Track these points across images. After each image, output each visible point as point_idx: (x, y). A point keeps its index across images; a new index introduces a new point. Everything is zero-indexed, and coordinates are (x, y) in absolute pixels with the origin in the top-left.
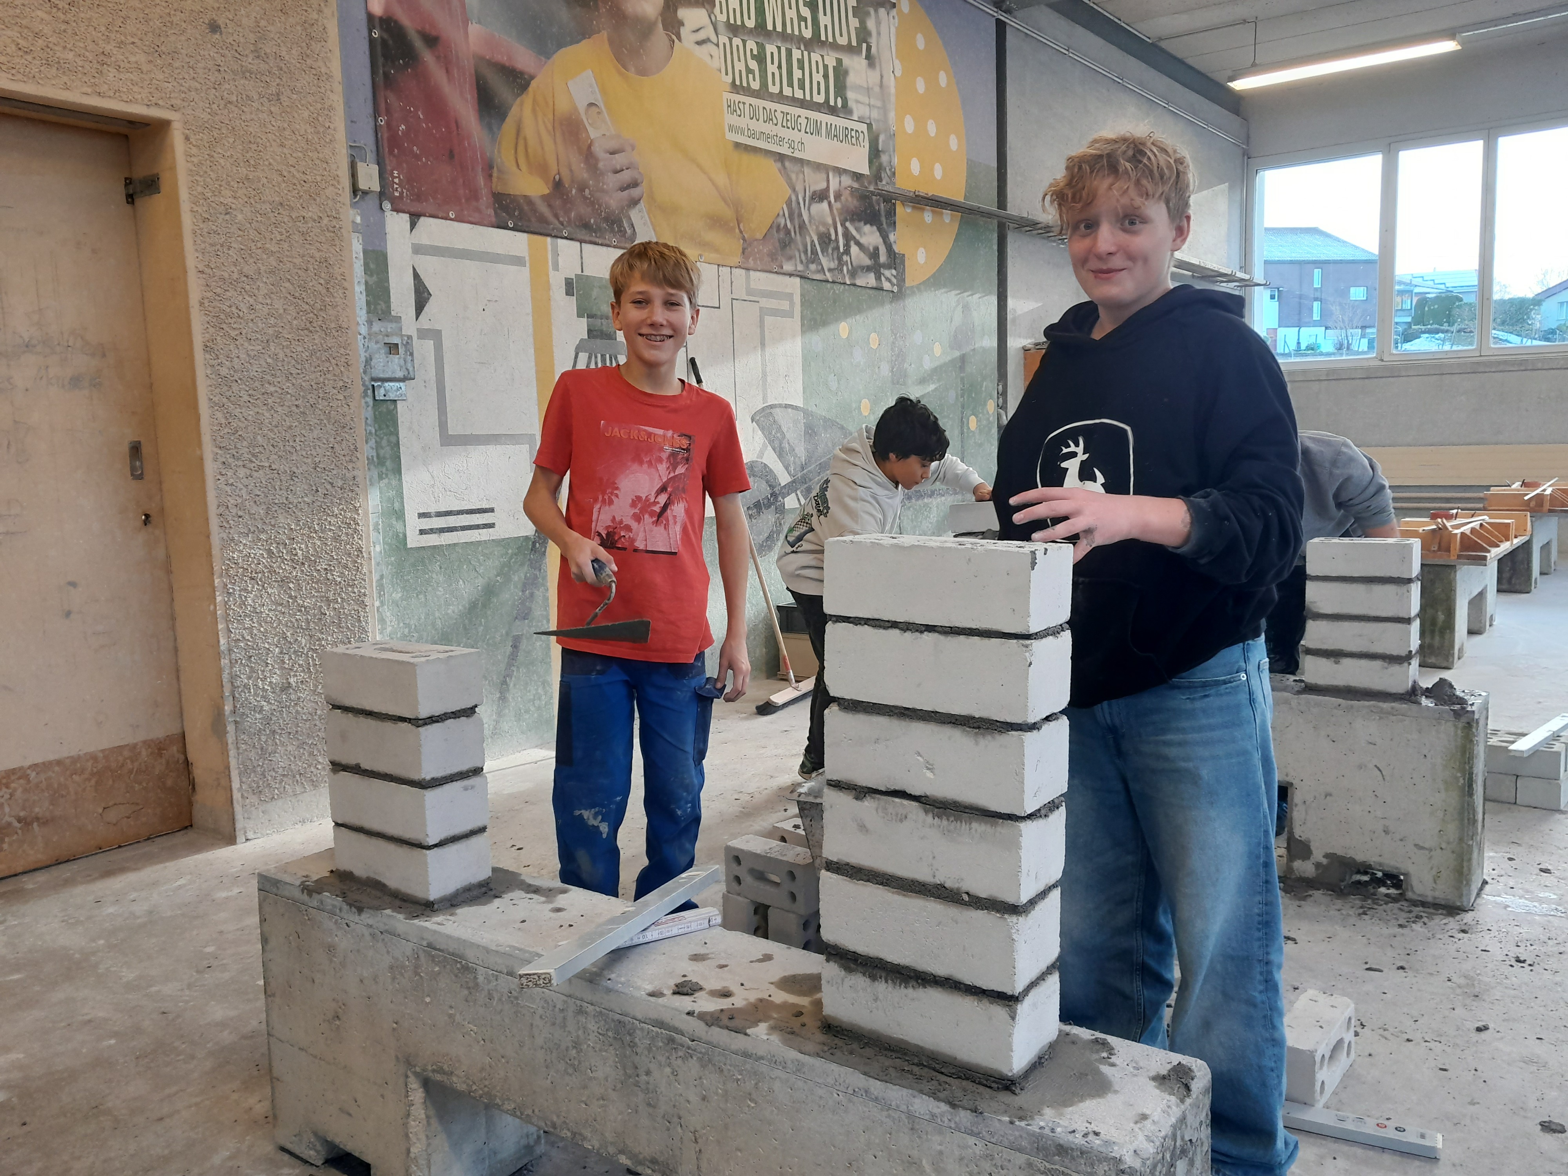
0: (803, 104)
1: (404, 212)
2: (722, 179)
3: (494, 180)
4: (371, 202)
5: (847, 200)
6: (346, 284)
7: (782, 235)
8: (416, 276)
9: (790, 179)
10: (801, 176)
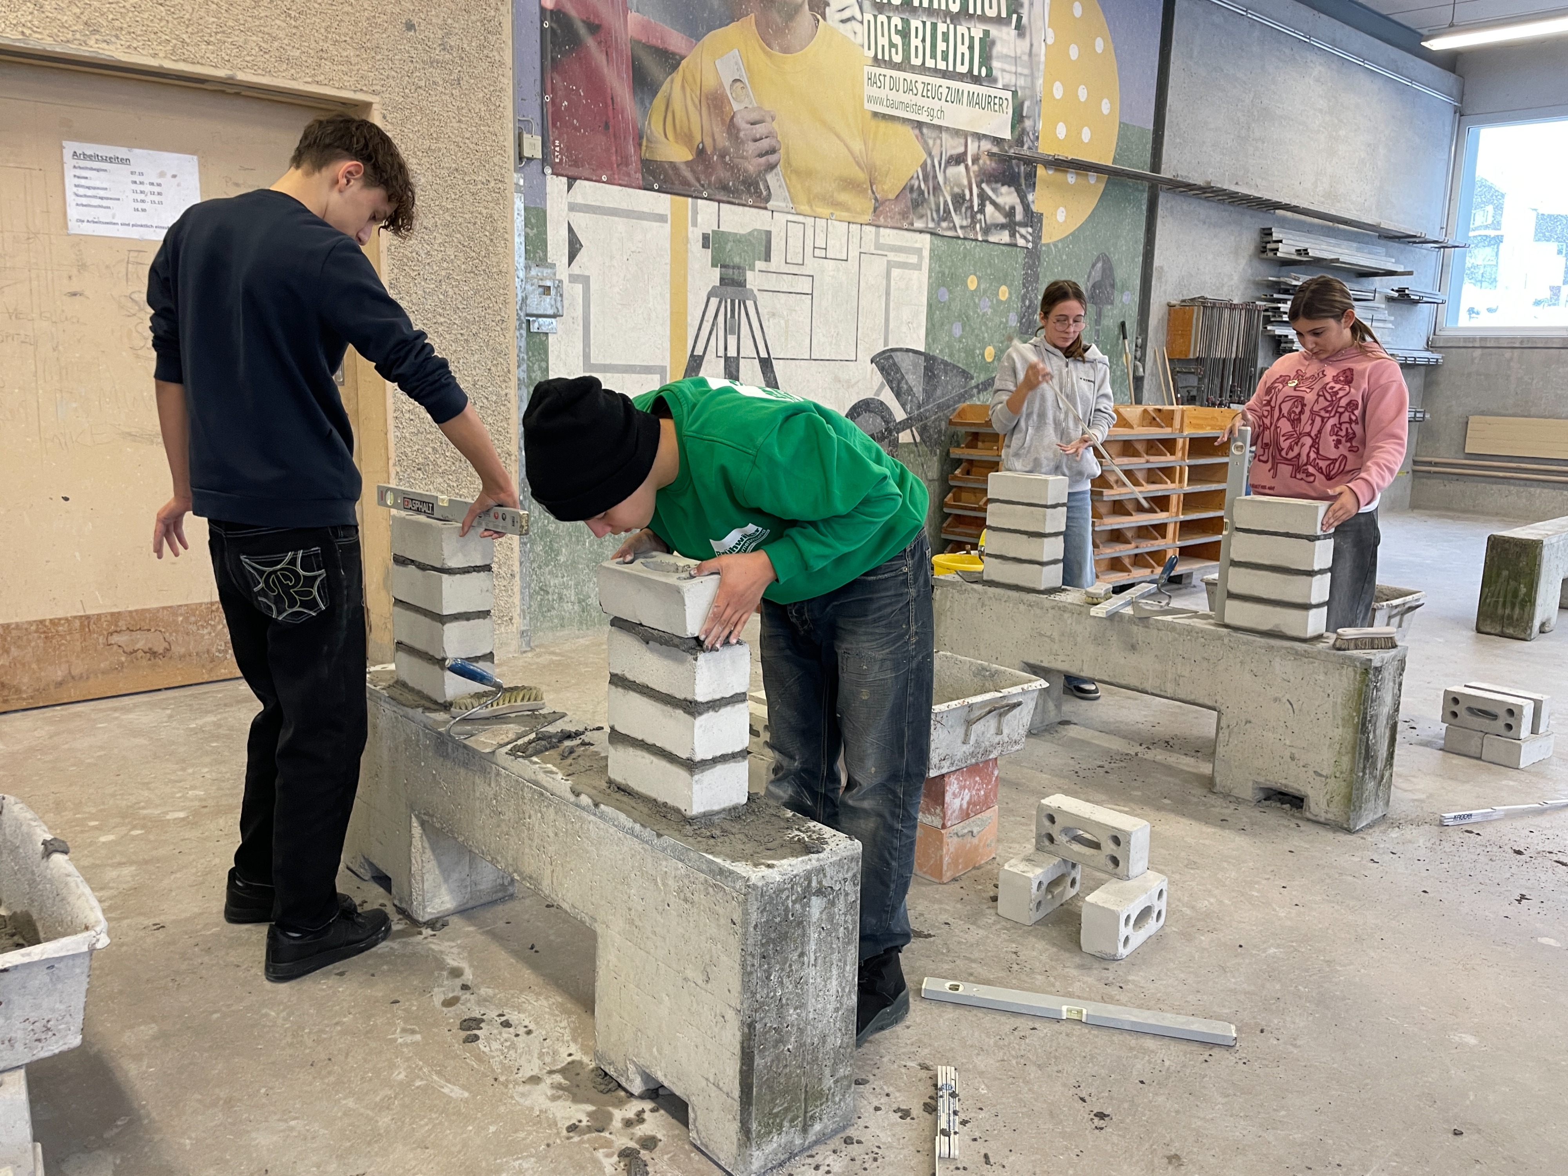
0: (945, 74)
1: (562, 175)
2: (857, 146)
3: (644, 148)
4: (535, 167)
5: (985, 163)
6: (506, 236)
7: (915, 195)
8: (570, 229)
9: (927, 144)
10: (938, 141)
